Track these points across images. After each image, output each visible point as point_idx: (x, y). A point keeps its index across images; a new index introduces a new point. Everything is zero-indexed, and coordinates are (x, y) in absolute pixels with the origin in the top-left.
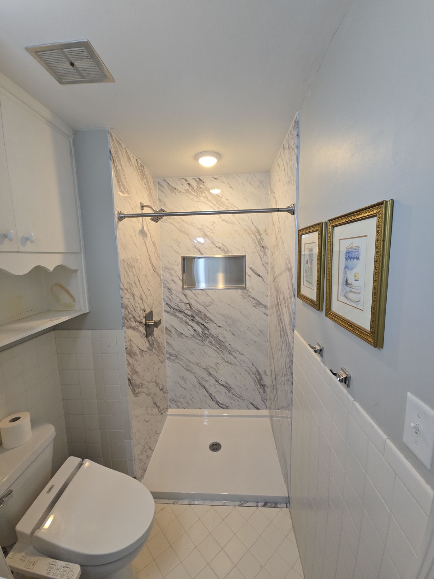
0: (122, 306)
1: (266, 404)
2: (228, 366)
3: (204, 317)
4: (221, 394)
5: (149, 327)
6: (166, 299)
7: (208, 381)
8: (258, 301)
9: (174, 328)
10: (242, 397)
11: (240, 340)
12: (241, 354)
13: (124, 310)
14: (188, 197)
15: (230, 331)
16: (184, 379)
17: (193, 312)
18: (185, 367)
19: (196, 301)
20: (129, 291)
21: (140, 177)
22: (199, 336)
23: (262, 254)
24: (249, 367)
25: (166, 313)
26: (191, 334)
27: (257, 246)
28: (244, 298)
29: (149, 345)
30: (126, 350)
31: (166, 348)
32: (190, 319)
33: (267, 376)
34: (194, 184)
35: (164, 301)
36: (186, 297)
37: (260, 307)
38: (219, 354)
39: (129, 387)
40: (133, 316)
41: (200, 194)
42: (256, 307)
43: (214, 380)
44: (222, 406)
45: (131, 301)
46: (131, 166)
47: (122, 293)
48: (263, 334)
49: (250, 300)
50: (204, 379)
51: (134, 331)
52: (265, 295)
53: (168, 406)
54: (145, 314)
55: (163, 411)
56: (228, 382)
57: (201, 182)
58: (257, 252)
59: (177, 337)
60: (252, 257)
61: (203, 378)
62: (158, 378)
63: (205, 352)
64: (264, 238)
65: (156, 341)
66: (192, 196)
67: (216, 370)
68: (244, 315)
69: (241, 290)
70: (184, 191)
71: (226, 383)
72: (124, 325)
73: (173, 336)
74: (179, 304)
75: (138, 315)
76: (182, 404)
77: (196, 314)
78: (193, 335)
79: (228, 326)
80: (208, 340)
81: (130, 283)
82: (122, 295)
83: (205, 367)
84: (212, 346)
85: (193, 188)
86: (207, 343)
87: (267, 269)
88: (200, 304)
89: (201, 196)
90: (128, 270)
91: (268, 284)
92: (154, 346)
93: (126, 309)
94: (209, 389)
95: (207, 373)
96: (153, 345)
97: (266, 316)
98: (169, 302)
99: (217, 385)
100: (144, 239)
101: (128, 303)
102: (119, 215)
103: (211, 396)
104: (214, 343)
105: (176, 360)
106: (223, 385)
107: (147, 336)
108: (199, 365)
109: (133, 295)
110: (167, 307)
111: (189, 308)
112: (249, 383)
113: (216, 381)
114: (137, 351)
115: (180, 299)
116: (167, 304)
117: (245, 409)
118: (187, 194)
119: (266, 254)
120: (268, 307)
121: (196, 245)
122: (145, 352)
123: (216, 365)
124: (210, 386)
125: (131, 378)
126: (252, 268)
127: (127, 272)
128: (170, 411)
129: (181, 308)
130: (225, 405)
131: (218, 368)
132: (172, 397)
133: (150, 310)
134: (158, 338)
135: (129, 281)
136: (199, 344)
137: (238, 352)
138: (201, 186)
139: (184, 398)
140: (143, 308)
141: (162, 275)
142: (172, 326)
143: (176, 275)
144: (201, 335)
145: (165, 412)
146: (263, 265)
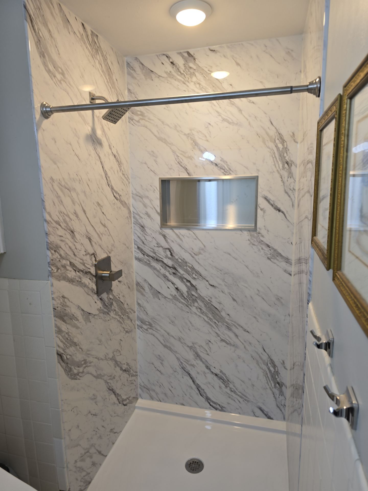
0: (48, 247)
1: (283, 413)
2: (225, 346)
3: (190, 270)
4: (214, 388)
5: (104, 280)
6: (138, 240)
7: (195, 366)
8: (275, 250)
9: (148, 284)
10: (245, 396)
11: (244, 309)
12: (245, 330)
13: (52, 254)
14: (171, 84)
15: (230, 293)
16: (160, 359)
17: (176, 262)
18: (163, 342)
19: (180, 246)
20: (63, 225)
21: (90, 52)
22: (183, 298)
23: (285, 174)
24: (257, 353)
25: (137, 261)
26: (171, 293)
27: (277, 161)
28: (254, 245)
29: (102, 306)
30: (54, 311)
31: (136, 312)
32: (171, 272)
33: (287, 369)
34: (180, 62)
35: (135, 244)
36: (165, 238)
37: (278, 260)
38: (213, 328)
39: (59, 364)
40: (70, 263)
41: (189, 78)
42: (272, 260)
43: (203, 366)
44: (214, 405)
45: (67, 241)
46: (72, 33)
47: (47, 228)
48: (282, 302)
49: (262, 249)
50: (190, 363)
51: (72, 284)
52: (288, 242)
53: (137, 395)
54: (96, 261)
55: (128, 401)
56: (224, 372)
57: (190, 58)
58: (278, 170)
59: (152, 297)
60: (268, 180)
61: (187, 361)
62: (119, 354)
63: (191, 323)
64: (289, 148)
65: (116, 301)
66: (176, 83)
67: (206, 351)
68: (251, 272)
69: (248, 232)
70: (165, 75)
71: (221, 371)
72: (51, 274)
73: (146, 295)
74: (156, 249)
75: (81, 261)
76: (157, 394)
77: (180, 266)
78: (175, 295)
79: (226, 286)
80: (196, 304)
81: (65, 213)
82: (48, 231)
83: (190, 344)
84: (201, 315)
85: (178, 69)
86: (194, 309)
87: (293, 199)
88: (186, 251)
89: (190, 82)
90: (60, 193)
91: (294, 224)
92: (113, 307)
93: (55, 251)
94: (197, 378)
95: (194, 355)
96: (111, 307)
97: (288, 275)
98: (141, 245)
99: (208, 373)
100: (95, 149)
101: (59, 242)
102: (43, 109)
103: (199, 389)
104: (205, 310)
105: (150, 331)
106: (216, 375)
107: (98, 293)
108: (182, 340)
109: (72, 232)
110: (139, 252)
111: (170, 256)
112: (258, 378)
113: (207, 367)
114: (78, 314)
115: (158, 242)
116: (138, 248)
117: (249, 415)
118: (169, 79)
119: (292, 174)
120: (292, 260)
121: (181, 160)
122: (94, 315)
123: (207, 344)
124: (198, 373)
125: (62, 351)
126: (267, 197)
127: (58, 197)
128: (140, 402)
129: (157, 254)
130: (219, 405)
131: (210, 348)
132: (143, 382)
133: (107, 256)
134: (121, 296)
135: (63, 210)
136: (182, 310)
137: (241, 327)
138: (191, 65)
139: (160, 386)
140: (91, 251)
141: (133, 205)
142: (145, 280)
143: (152, 206)
144: (186, 297)
145: (131, 402)
146: (286, 193)
